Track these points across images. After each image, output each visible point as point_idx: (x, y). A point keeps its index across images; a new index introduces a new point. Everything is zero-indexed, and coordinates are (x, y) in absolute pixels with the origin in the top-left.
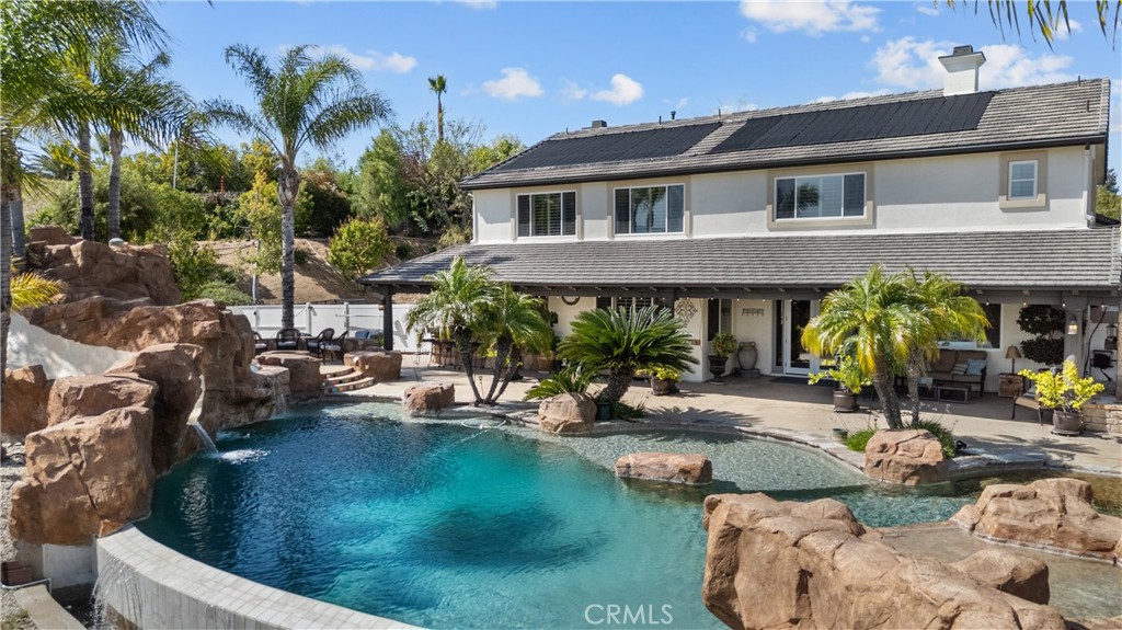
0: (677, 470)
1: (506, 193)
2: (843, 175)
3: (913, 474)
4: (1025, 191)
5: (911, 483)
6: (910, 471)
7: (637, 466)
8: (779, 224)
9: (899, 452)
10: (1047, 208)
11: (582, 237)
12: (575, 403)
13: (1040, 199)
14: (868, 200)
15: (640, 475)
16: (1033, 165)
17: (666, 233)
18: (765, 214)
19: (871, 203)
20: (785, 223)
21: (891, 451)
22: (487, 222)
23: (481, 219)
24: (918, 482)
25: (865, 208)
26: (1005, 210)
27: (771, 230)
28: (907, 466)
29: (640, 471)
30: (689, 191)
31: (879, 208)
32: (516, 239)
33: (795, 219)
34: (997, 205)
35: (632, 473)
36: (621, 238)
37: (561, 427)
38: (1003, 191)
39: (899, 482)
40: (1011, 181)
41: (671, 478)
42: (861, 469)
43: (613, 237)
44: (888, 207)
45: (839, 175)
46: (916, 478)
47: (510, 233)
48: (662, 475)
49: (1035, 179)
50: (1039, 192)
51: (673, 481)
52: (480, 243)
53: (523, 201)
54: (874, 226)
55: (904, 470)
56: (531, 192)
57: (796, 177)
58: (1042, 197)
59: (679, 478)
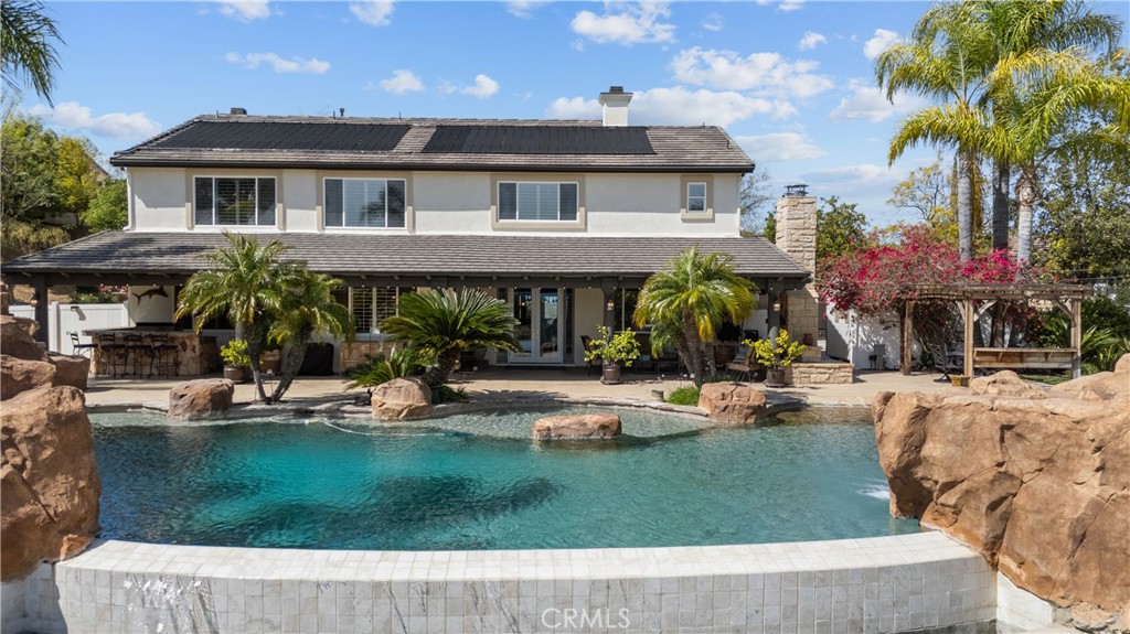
0: (596, 427)
1: (180, 173)
2: (559, 183)
3: (752, 414)
4: (697, 207)
5: (751, 421)
6: (750, 411)
7: (556, 428)
8: (503, 224)
9: (735, 399)
10: (713, 220)
11: (285, 229)
12: (416, 387)
13: (708, 213)
14: (581, 206)
15: (560, 436)
16: (703, 186)
17: (386, 228)
18: (490, 214)
19: (583, 209)
20: (508, 224)
21: (729, 398)
22: (148, 206)
23: (139, 203)
24: (756, 420)
25: (578, 214)
26: (684, 220)
27: (495, 229)
28: (748, 408)
29: (561, 432)
30: (411, 188)
31: (589, 214)
32: (193, 227)
33: (517, 220)
34: (679, 216)
35: (553, 435)
36: (331, 230)
37: (405, 411)
38: (683, 206)
39: (742, 421)
40: (688, 197)
41: (591, 435)
42: (707, 416)
43: (324, 229)
44: (597, 213)
45: (555, 183)
46: (754, 416)
47: (185, 220)
48: (582, 433)
49: (705, 197)
50: (709, 207)
51: (592, 437)
52: (138, 230)
53: (203, 185)
54: (585, 230)
55: (746, 411)
56: (214, 175)
57: (517, 182)
58: (710, 211)
59: (598, 434)
